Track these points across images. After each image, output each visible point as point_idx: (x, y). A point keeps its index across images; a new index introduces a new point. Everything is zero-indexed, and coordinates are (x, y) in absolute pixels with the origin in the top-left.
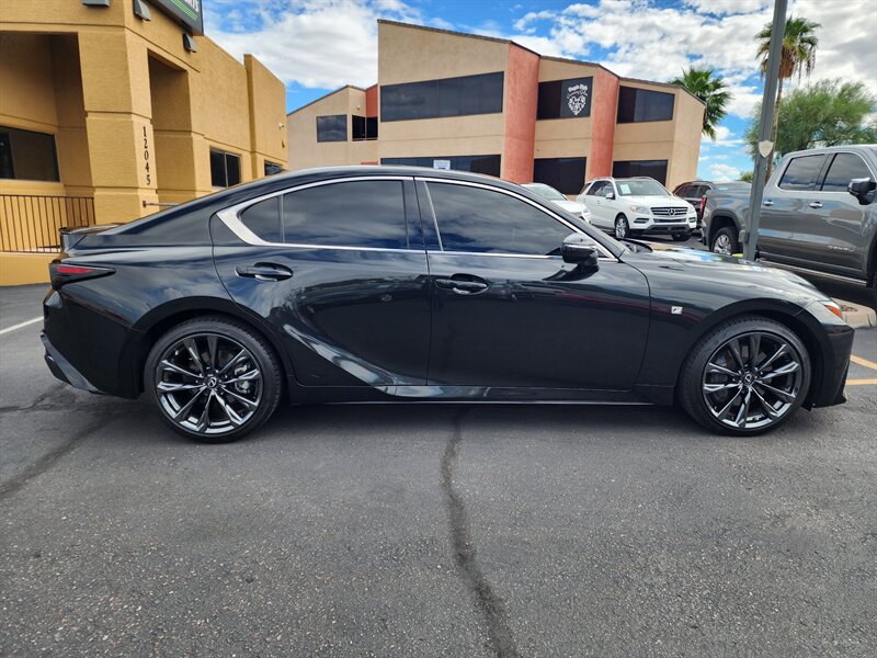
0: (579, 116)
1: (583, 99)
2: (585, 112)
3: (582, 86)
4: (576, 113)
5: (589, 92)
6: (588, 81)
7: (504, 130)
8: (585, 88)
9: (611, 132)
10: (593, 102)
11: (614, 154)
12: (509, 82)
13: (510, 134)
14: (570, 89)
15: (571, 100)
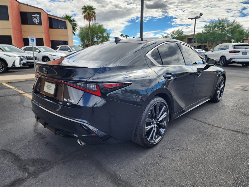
0: (38, 25)
1: (39, 20)
2: (40, 24)
3: (37, 15)
4: (37, 24)
5: (40, 17)
6: (39, 14)
7: (11, 27)
8: (39, 16)
9: (48, 31)
10: (42, 21)
11: (50, 38)
12: (10, 10)
13: (14, 28)
14: (33, 15)
15: (34, 19)
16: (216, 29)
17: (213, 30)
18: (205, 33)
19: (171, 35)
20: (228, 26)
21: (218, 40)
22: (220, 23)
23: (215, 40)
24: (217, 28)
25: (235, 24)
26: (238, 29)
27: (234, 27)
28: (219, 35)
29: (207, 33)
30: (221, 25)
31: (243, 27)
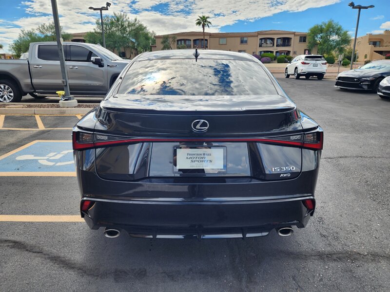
16: (114, 29)
17: (110, 29)
18: (99, 33)
19: (41, 32)
20: (129, 26)
21: (120, 45)
22: (118, 20)
23: (116, 45)
24: (115, 27)
25: (138, 25)
26: (143, 32)
27: (137, 28)
28: (120, 38)
29: (102, 34)
30: (120, 23)
31: (147, 29)
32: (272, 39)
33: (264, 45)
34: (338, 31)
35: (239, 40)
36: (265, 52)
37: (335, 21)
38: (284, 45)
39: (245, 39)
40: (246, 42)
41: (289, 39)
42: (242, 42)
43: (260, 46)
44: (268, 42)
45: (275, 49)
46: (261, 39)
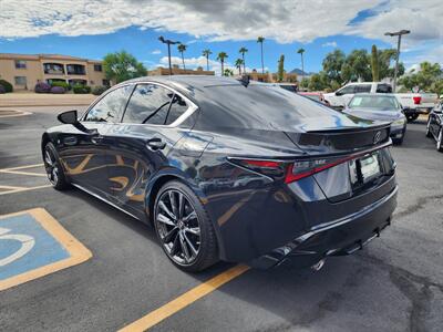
32: (61, 66)
33: (51, 71)
34: (133, 63)
35: (12, 63)
36: (53, 80)
37: (128, 53)
38: (76, 73)
39: (22, 62)
40: (24, 66)
41: (81, 67)
42: (18, 66)
43: (46, 72)
44: (56, 68)
45: (67, 77)
46: (46, 64)
